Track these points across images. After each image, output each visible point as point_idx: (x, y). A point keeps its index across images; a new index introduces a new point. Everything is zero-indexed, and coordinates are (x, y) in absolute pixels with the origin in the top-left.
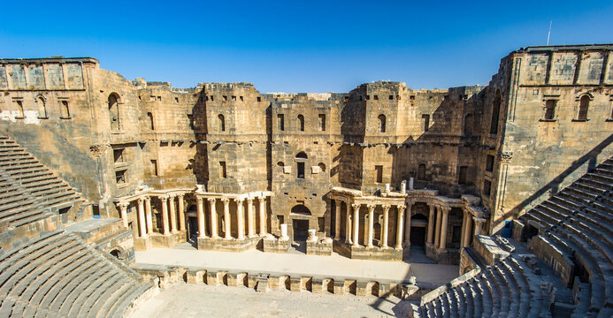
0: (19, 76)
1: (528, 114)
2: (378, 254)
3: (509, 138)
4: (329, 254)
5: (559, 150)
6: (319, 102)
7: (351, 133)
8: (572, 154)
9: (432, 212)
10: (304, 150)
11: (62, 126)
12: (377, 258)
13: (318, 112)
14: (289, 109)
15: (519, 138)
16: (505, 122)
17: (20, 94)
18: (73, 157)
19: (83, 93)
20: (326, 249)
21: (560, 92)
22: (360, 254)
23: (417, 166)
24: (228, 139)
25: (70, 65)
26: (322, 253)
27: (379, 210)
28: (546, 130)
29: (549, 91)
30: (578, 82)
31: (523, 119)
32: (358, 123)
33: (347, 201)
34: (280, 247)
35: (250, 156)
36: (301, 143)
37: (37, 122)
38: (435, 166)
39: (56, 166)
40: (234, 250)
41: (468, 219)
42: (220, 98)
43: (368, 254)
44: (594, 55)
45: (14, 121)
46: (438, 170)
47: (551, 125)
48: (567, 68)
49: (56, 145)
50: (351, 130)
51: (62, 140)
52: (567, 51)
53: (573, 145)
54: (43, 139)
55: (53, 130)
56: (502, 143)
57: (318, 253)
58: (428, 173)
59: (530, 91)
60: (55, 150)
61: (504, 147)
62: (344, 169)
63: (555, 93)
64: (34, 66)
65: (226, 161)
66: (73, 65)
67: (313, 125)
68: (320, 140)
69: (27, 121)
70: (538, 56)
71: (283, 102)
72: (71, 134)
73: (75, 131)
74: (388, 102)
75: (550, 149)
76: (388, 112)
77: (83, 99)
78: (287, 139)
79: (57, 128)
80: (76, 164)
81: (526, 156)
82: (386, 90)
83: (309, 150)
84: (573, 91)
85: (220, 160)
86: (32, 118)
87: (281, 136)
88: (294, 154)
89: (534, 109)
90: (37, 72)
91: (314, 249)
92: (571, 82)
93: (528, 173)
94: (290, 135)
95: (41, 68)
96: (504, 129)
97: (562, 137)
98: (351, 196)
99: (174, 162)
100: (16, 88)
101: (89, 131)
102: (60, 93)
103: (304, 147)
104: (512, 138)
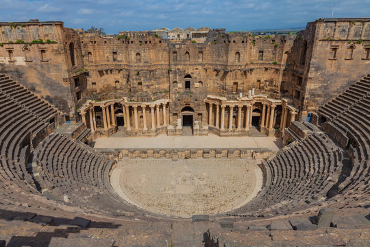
0: (9, 34)
1: (323, 56)
2: (236, 133)
3: (312, 69)
4: (207, 135)
5: (337, 75)
6: (199, 44)
7: (218, 63)
8: (343, 77)
9: (264, 108)
10: (190, 73)
11: (42, 66)
12: (235, 135)
13: (198, 50)
14: (180, 48)
15: (317, 69)
16: (310, 60)
17: (11, 46)
18: (51, 85)
19: (56, 45)
20: (205, 132)
21: (339, 44)
22: (225, 134)
23: (256, 81)
24: (143, 68)
25: (45, 27)
26: (203, 134)
27: (236, 108)
28: (331, 65)
29: (334, 43)
30: (349, 38)
31: (320, 58)
32: (222, 57)
33: (217, 103)
34: (177, 133)
35: (156, 78)
36: (188, 69)
37: (24, 64)
38: (266, 81)
39: (39, 92)
40: (150, 136)
41: (286, 112)
42: (137, 42)
43: (230, 133)
44: (357, 23)
45: (8, 63)
46: (267, 83)
47: (334, 62)
48: (344, 30)
49: (39, 79)
50: (218, 60)
51: (43, 75)
52: (344, 21)
53: (344, 72)
54: (29, 74)
55: (35, 69)
56: (308, 71)
57: (200, 135)
58: (262, 85)
59: (324, 43)
60: (38, 82)
61: (309, 74)
62: (214, 84)
63: (337, 45)
64: (20, 27)
65: (143, 82)
66: (47, 26)
67: (195, 58)
68: (200, 67)
69: (17, 64)
70: (329, 24)
71: (177, 44)
72: (49, 71)
73: (51, 69)
74: (241, 45)
75: (332, 74)
76: (241, 50)
77: (56, 49)
78: (179, 67)
79: (39, 67)
80: (53, 90)
81: (320, 79)
82: (240, 37)
83: (193, 73)
84: (346, 43)
85: (138, 81)
86: (20, 61)
87: (175, 65)
88: (183, 76)
89: (326, 53)
90: (22, 31)
91: (198, 132)
92: (345, 38)
93: (320, 88)
94: (181, 65)
95: (25, 28)
96: (310, 64)
97: (339, 68)
98: (220, 101)
99: (106, 83)
100: (7, 42)
101: (61, 69)
102: (39, 45)
103: (189, 72)
104: (313, 69)
